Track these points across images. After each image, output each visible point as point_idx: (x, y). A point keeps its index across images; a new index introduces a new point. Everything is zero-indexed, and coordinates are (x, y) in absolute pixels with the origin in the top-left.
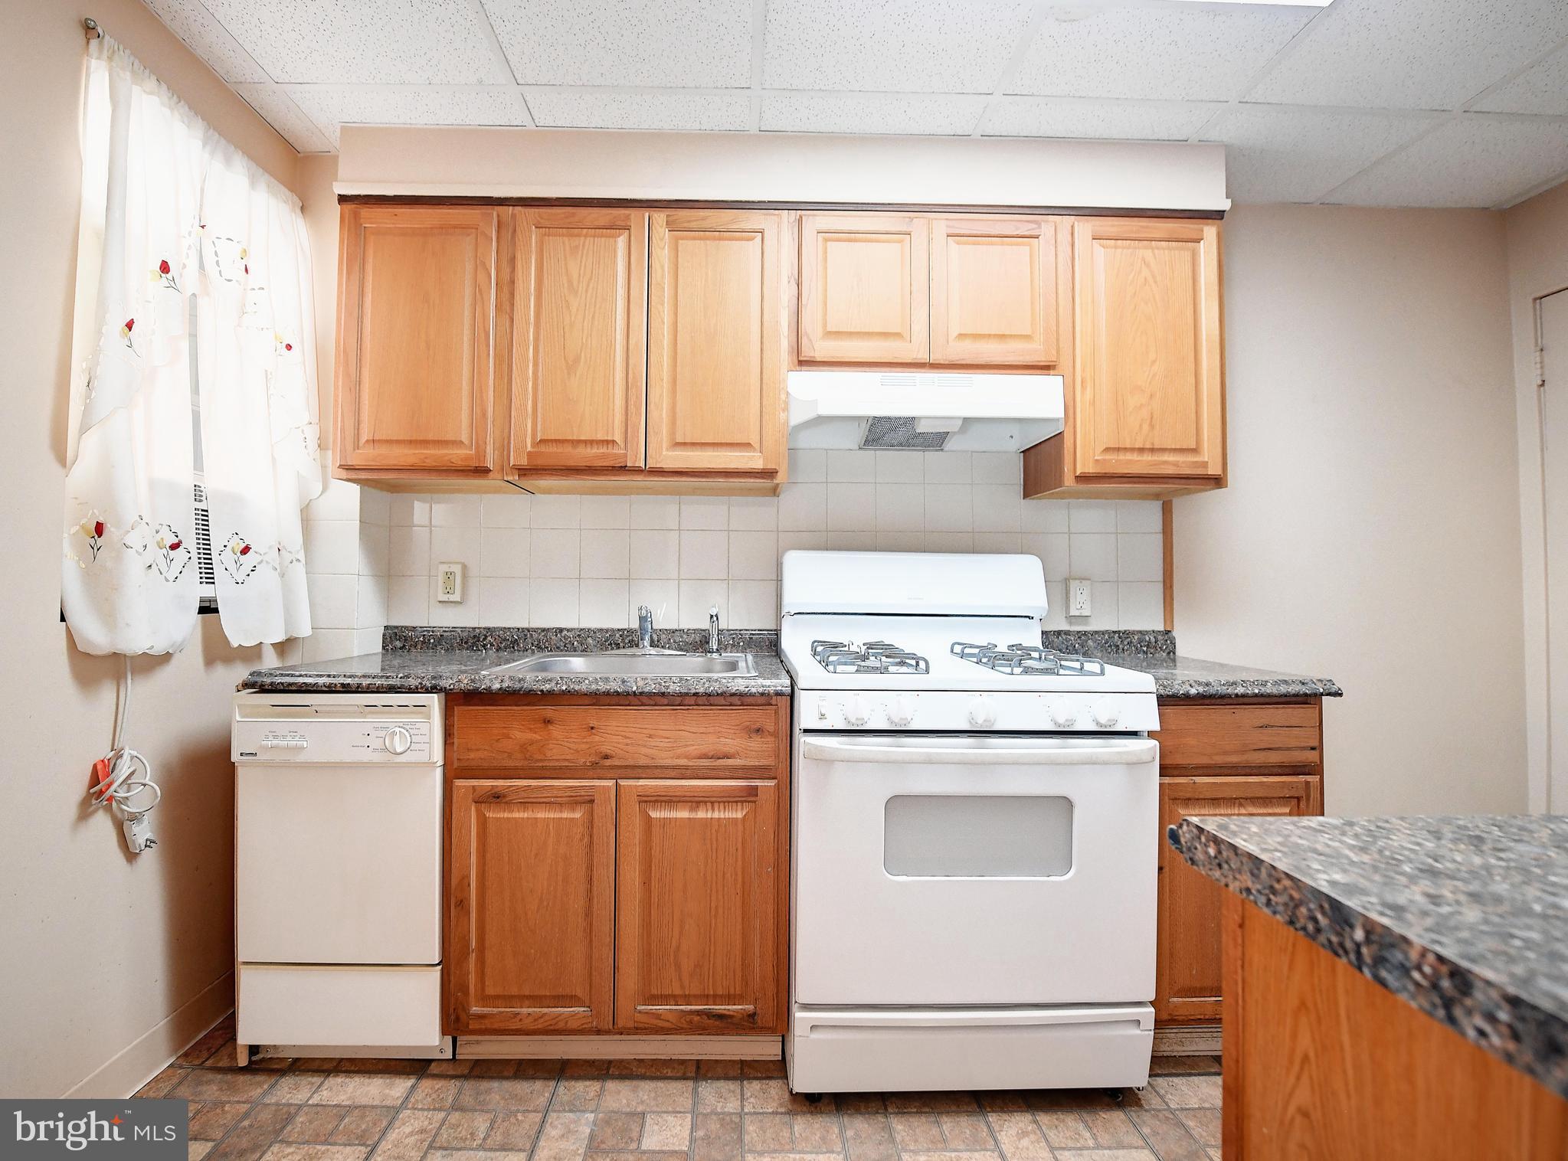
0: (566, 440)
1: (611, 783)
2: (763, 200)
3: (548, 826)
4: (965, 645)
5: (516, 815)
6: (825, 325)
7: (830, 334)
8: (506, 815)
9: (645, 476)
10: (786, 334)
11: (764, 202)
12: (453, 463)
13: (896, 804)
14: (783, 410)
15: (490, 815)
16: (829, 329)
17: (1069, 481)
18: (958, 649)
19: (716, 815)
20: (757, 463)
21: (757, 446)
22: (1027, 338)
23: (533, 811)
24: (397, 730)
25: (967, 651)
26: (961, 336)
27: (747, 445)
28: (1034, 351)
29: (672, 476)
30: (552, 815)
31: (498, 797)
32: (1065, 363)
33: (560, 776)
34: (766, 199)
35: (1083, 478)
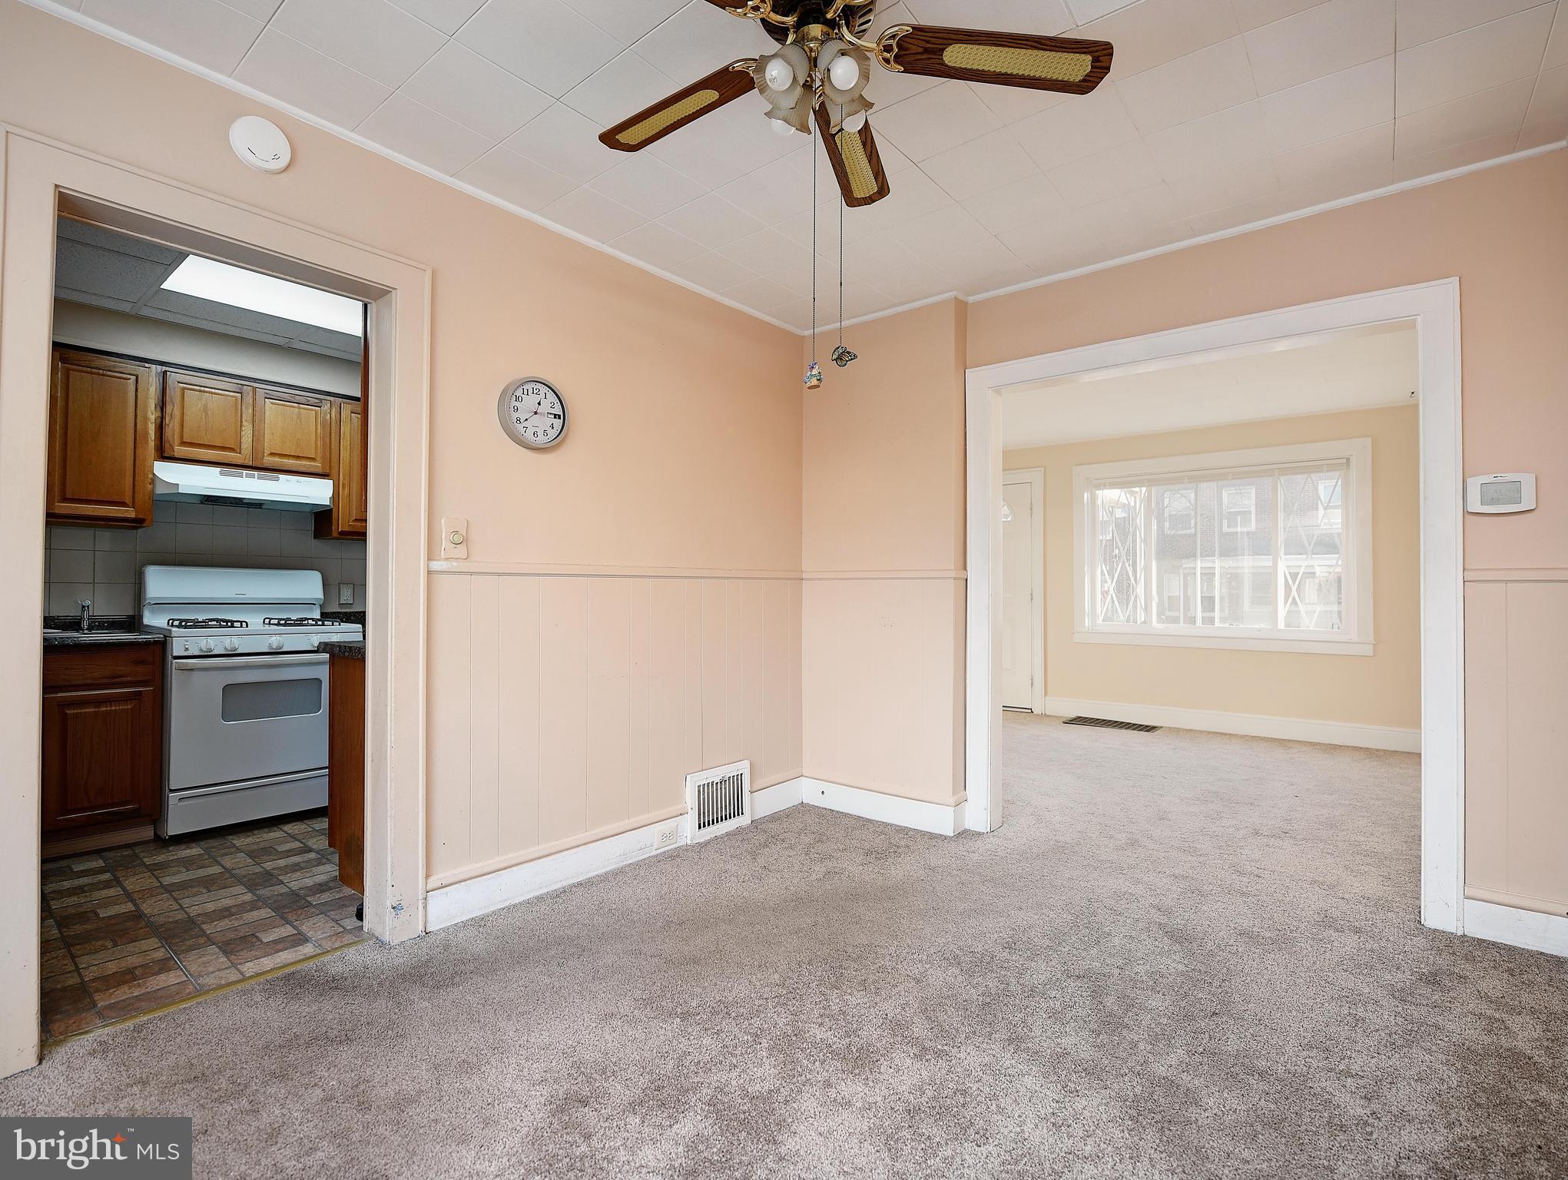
4: (270, 619)
6: (182, 437)
7: (183, 443)
10: (153, 438)
13: (228, 689)
14: (150, 484)
16: (184, 440)
17: (335, 534)
18: (267, 621)
20: (130, 513)
21: (131, 505)
22: (313, 459)
25: (272, 622)
26: (272, 454)
27: (124, 504)
28: (317, 466)
32: (334, 472)
35: (342, 533)
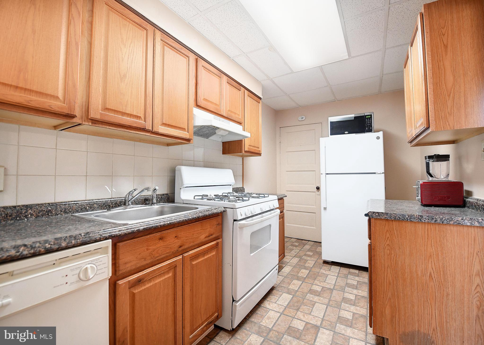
0: (119, 111)
1: (181, 257)
2: (188, 46)
3: (160, 284)
5: (147, 286)
7: (204, 99)
8: (143, 288)
9: (151, 134)
11: (188, 47)
12: (52, 108)
15: (136, 291)
16: (204, 97)
19: (209, 256)
22: (239, 115)
23: (154, 281)
24: (89, 266)
26: (229, 110)
27: (184, 129)
28: (240, 119)
29: (160, 136)
30: (161, 279)
31: (140, 281)
32: (243, 122)
33: (161, 261)
34: (189, 47)
35: (246, 152)
